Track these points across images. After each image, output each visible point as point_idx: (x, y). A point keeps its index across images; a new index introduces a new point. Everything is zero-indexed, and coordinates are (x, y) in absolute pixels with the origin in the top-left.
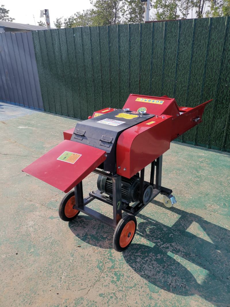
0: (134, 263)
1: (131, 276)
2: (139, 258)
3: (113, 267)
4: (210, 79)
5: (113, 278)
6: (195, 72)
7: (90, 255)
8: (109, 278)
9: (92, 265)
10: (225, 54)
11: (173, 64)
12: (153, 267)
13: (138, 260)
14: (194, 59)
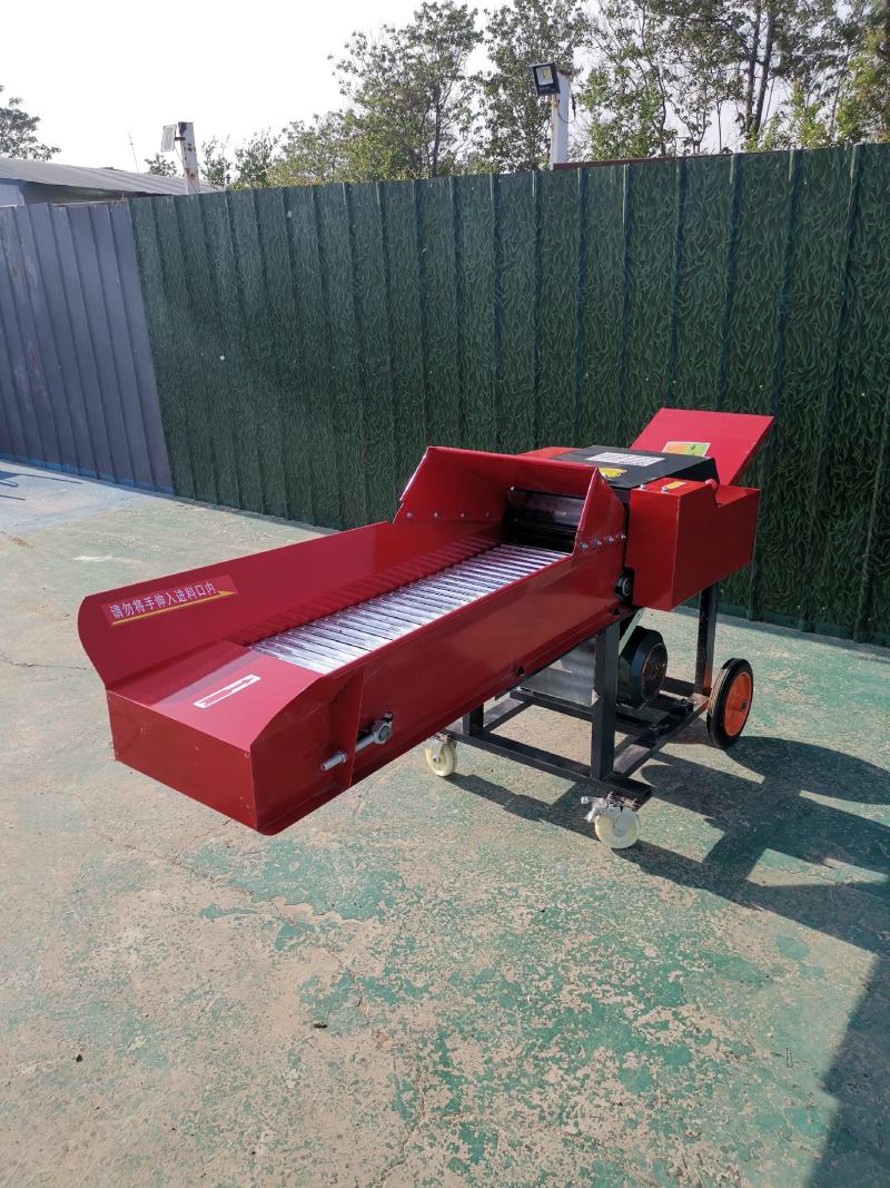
0: (537, 1089)
1: (527, 1141)
2: (555, 1067)
3: (454, 1107)
4: (800, 370)
5: (457, 1149)
6: (743, 347)
7: (363, 1060)
8: (439, 1151)
9: (371, 1098)
10: (852, 279)
11: (659, 318)
12: (608, 1105)
13: (551, 1078)
14: (738, 300)
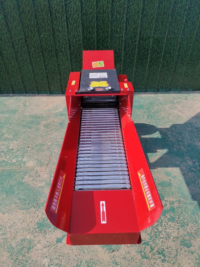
0: (160, 234)
1: (168, 246)
2: (159, 227)
3: (152, 249)
5: (160, 257)
9: (138, 259)
13: (160, 230)
